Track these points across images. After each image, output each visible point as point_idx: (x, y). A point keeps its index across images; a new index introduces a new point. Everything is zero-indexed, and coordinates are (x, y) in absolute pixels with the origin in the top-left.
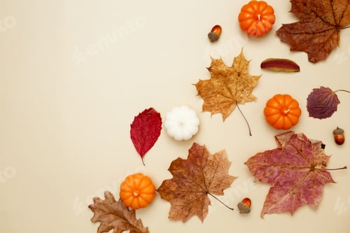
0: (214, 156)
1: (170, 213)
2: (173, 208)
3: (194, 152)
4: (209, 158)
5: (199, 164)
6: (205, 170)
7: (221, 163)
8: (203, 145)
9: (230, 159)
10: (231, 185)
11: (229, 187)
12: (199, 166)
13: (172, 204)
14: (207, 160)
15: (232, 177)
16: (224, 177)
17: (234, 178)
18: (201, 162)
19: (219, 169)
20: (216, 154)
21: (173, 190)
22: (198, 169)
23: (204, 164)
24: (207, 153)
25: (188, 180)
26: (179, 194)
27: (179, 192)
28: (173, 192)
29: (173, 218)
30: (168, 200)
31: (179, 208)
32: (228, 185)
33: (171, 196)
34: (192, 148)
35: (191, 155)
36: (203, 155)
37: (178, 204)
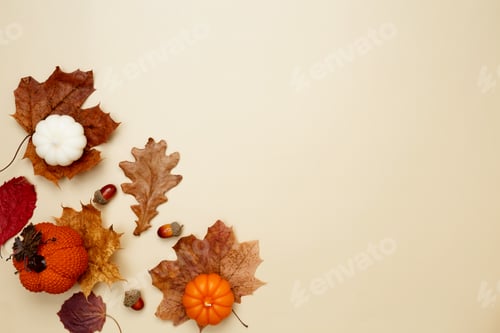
0: (242, 246)
1: (159, 309)
2: (165, 302)
3: (215, 233)
4: (234, 247)
5: (218, 251)
6: (224, 261)
7: (248, 257)
8: (229, 226)
9: (262, 256)
10: (255, 293)
11: (251, 294)
12: (216, 254)
13: (165, 296)
14: (229, 249)
15: (258, 281)
16: (247, 278)
17: (260, 284)
18: (221, 249)
19: (244, 265)
20: (245, 243)
21: (172, 277)
22: (215, 257)
23: (224, 252)
24: (233, 239)
25: (196, 268)
26: (179, 285)
27: (180, 282)
28: (172, 280)
29: (161, 317)
30: (161, 290)
31: (173, 304)
32: (250, 291)
33: (167, 285)
34: (213, 227)
35: (210, 235)
36: (227, 240)
37: (174, 298)
